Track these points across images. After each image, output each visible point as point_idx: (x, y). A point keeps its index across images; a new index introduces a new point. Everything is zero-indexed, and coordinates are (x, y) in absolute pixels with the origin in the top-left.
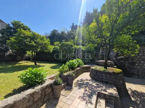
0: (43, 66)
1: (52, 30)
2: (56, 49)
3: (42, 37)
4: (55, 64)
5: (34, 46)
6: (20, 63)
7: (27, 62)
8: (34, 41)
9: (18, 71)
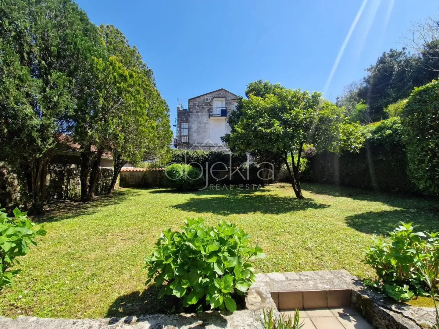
0: (321, 206)
1: (374, 63)
2: (389, 132)
3: (313, 97)
4: (385, 202)
5: (278, 135)
6: (266, 188)
7: (283, 187)
8: (279, 119)
9: (265, 211)
